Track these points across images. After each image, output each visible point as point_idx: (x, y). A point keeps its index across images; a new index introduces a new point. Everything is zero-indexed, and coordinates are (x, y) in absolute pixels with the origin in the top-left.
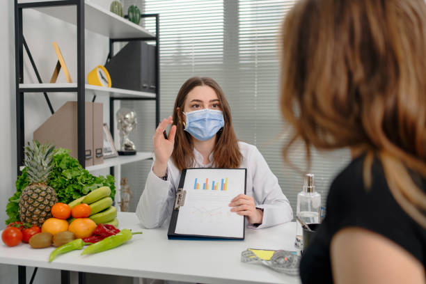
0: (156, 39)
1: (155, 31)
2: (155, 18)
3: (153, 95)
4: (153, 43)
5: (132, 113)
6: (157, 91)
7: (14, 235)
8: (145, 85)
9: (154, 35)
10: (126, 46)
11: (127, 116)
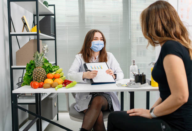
0: (54, 15)
1: (54, 12)
2: (53, 6)
3: (54, 38)
4: (53, 17)
5: (47, 45)
6: (55, 36)
7: (37, 84)
8: (52, 34)
9: (53, 13)
10: (44, 18)
11: (45, 47)
